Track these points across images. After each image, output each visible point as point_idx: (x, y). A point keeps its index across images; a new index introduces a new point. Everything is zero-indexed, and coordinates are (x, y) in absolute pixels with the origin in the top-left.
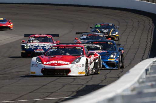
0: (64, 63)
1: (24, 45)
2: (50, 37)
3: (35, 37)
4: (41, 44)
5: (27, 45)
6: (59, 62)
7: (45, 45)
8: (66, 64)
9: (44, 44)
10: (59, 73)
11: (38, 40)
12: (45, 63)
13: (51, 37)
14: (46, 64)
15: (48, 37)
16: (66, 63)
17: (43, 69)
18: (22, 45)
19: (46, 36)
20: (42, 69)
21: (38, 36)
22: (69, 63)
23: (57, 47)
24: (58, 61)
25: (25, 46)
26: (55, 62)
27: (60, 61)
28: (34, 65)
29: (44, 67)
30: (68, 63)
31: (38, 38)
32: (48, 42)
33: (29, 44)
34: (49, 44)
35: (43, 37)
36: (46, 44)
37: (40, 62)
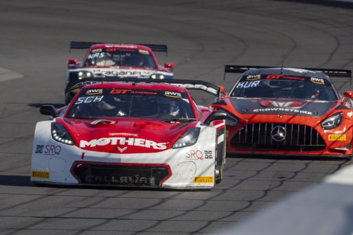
0: (148, 144)
1: (77, 73)
2: (147, 53)
3: (104, 50)
4: (125, 70)
5: (85, 73)
6: (130, 142)
7: (134, 73)
8: (155, 147)
9: (132, 70)
10: (134, 179)
11: (111, 58)
12: (83, 143)
13: (149, 52)
14: (88, 148)
15: (140, 51)
16: (154, 145)
17: (80, 162)
18: (71, 70)
19: (134, 49)
20: (76, 163)
21: (114, 48)
22: (165, 147)
23: (101, 91)
24: (127, 138)
25: (81, 74)
26: (118, 141)
27: (134, 137)
28: (44, 149)
29: (83, 156)
30: (162, 146)
31: (112, 54)
32: (143, 67)
33: (91, 70)
34: (146, 71)
35: (129, 52)
36: (138, 70)
37: (64, 138)
